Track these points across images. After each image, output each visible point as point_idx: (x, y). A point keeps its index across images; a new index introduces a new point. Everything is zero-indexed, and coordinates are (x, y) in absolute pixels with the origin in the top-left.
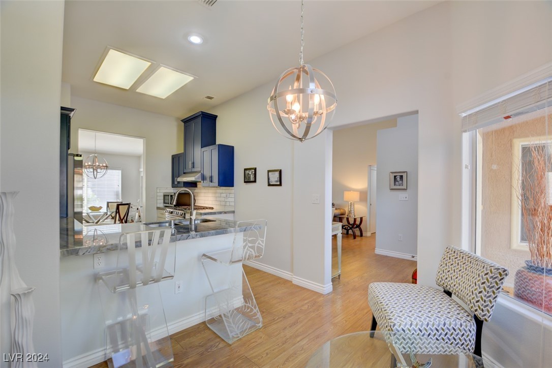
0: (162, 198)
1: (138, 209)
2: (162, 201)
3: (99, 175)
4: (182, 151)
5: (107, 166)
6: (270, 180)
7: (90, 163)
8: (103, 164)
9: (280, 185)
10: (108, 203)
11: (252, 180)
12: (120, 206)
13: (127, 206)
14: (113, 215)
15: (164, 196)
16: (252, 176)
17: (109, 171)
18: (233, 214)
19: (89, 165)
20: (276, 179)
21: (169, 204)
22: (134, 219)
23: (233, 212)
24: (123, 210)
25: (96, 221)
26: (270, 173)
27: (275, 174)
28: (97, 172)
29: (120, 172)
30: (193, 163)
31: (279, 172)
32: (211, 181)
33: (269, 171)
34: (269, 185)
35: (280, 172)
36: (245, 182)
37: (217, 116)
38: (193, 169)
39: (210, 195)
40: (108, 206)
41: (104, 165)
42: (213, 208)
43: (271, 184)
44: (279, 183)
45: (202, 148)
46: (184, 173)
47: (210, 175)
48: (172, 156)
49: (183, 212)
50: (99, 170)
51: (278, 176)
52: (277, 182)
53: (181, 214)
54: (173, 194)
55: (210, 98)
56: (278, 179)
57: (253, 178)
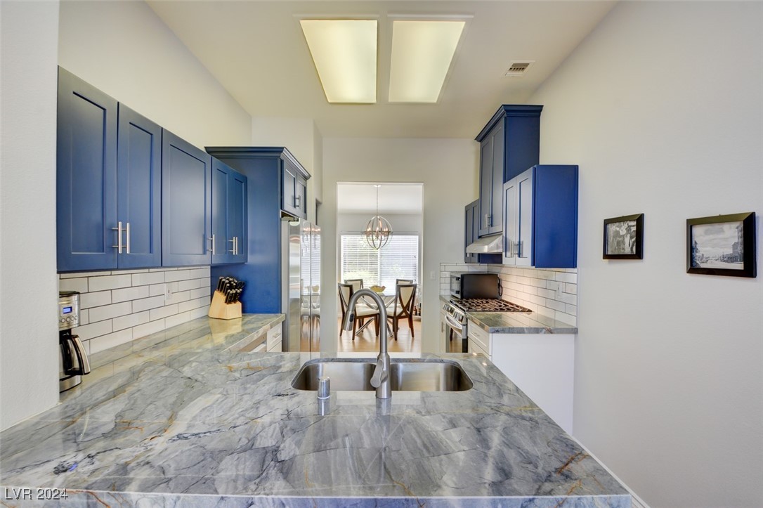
0: (448, 280)
2: (447, 287)
4: (477, 196)
5: (390, 232)
6: (697, 255)
9: (749, 272)
10: (397, 281)
11: (627, 251)
12: (402, 288)
13: (412, 288)
15: (451, 277)
16: (627, 239)
18: (572, 336)
20: (729, 251)
23: (575, 331)
24: (406, 293)
26: (698, 231)
27: (722, 231)
29: (417, 238)
30: (492, 217)
31: (740, 224)
32: (519, 255)
33: (691, 224)
34: (693, 269)
35: (750, 221)
36: (606, 256)
37: (541, 108)
38: (491, 228)
39: (527, 281)
42: (530, 311)
43: (703, 266)
44: (739, 266)
45: (504, 181)
46: (480, 237)
47: (518, 240)
48: (466, 207)
49: (464, 315)
51: (736, 240)
52: (732, 262)
53: (461, 318)
54: (460, 276)
55: (519, 67)
56: (740, 250)
57: (633, 245)
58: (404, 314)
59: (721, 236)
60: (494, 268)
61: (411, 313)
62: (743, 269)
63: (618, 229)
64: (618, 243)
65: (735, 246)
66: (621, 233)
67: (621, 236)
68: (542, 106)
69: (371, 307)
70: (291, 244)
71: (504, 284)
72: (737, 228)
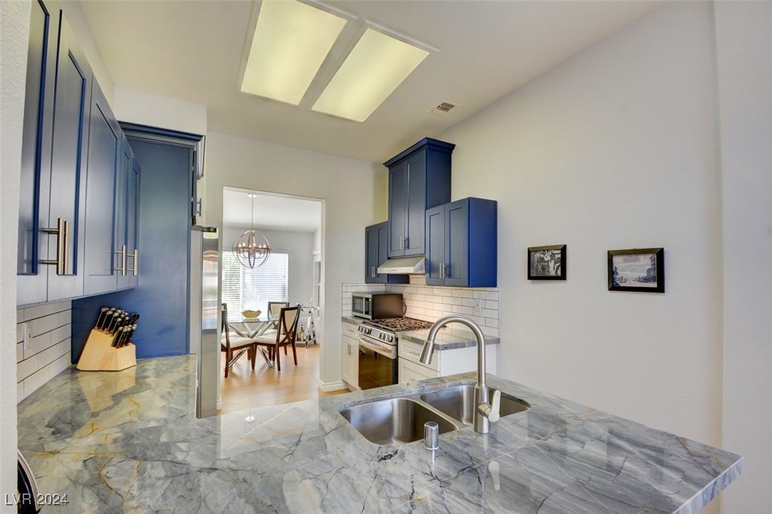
0: (350, 301)
1: (310, 312)
2: (350, 307)
3: (258, 262)
4: (386, 219)
5: (268, 249)
6: (618, 278)
7: (244, 245)
8: (262, 246)
9: (660, 289)
10: (270, 304)
11: (552, 273)
12: (286, 312)
13: (296, 310)
14: (277, 323)
15: (354, 298)
16: (552, 264)
17: (271, 255)
18: (494, 346)
19: (243, 248)
20: (644, 274)
21: (362, 312)
22: (306, 326)
23: (497, 341)
24: (290, 317)
25: (253, 332)
26: (617, 260)
27: (638, 260)
28: (255, 258)
29: (287, 256)
30: (407, 240)
31: (654, 256)
32: (450, 276)
33: (611, 254)
34: (614, 287)
35: (660, 254)
36: (530, 278)
37: (453, 146)
38: (407, 250)
40: (269, 309)
41: (264, 246)
43: (622, 285)
44: (654, 285)
45: (426, 209)
46: (389, 258)
47: (447, 262)
48: (367, 228)
49: (393, 335)
50: (257, 255)
51: (650, 267)
52: (647, 282)
53: (390, 339)
54: (370, 296)
55: (446, 107)
56: (654, 273)
57: (557, 269)
58: (287, 341)
59: (638, 263)
60: (397, 288)
61: (294, 338)
62: (656, 286)
63: (542, 256)
64: (543, 268)
65: (649, 271)
66: (546, 259)
67: (545, 262)
68: (454, 146)
69: (241, 335)
70: (204, 262)
71: (407, 302)
72: (651, 258)
